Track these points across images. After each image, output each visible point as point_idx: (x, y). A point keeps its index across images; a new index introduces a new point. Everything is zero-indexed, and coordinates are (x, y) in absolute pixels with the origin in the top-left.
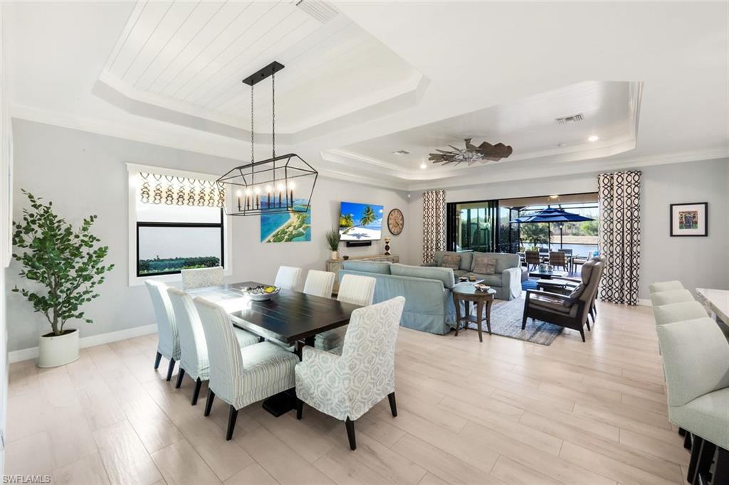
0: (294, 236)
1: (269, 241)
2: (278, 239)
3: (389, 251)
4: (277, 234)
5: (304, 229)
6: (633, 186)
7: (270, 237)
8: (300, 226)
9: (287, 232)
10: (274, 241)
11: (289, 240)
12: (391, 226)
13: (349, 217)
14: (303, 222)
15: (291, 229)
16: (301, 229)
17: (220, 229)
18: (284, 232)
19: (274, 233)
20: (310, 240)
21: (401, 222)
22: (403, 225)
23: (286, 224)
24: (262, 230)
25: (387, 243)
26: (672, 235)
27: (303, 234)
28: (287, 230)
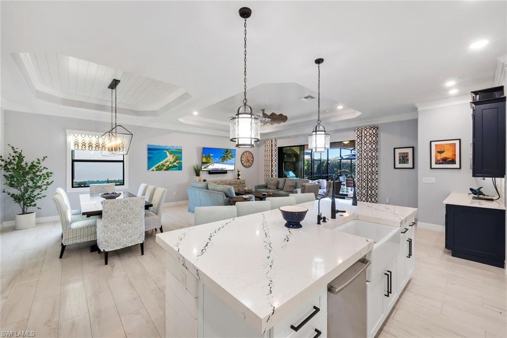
0: (170, 168)
1: (153, 170)
2: (159, 169)
3: (240, 177)
4: (159, 166)
5: (177, 163)
6: (372, 136)
7: (154, 168)
8: (174, 162)
9: (165, 165)
10: (156, 170)
11: (167, 169)
12: (243, 162)
13: (209, 157)
14: (176, 159)
15: (168, 163)
16: (175, 164)
17: (122, 163)
18: (163, 165)
19: (157, 165)
20: (181, 170)
21: (252, 159)
22: (253, 161)
23: (165, 160)
24: (148, 164)
25: (239, 172)
26: (395, 168)
27: (177, 166)
28: (166, 164)
